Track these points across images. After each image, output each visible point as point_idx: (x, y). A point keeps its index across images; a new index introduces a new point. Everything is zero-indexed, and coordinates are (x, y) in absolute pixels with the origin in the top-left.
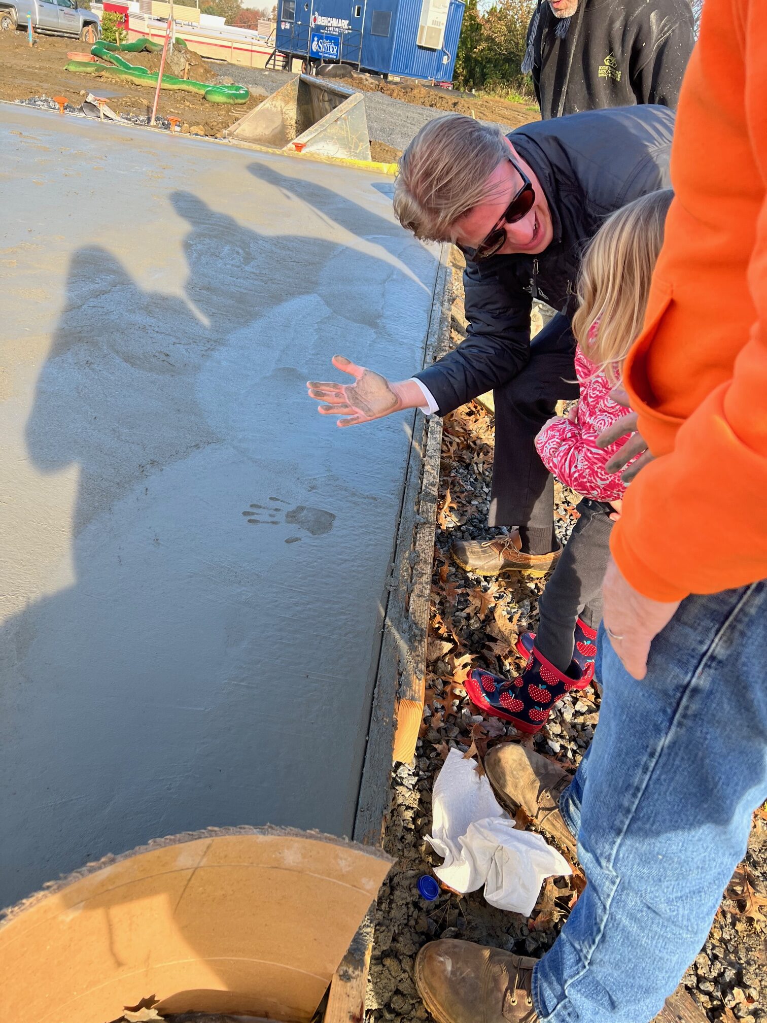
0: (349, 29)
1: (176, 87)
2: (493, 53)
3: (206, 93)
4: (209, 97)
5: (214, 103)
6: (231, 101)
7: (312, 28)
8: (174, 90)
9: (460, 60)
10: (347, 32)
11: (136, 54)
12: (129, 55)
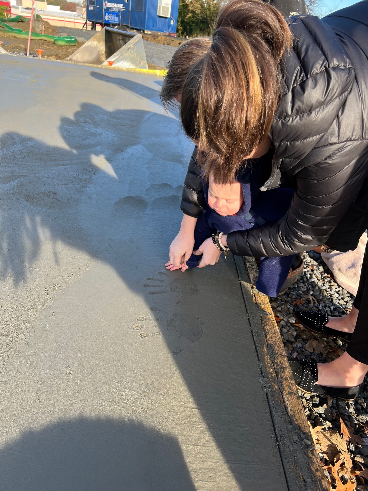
0: (123, 9)
1: (38, 38)
2: (195, 19)
3: (55, 40)
4: (56, 42)
5: (59, 45)
6: (68, 44)
7: (105, 9)
8: (37, 40)
9: (179, 22)
10: (122, 10)
11: (16, 23)
12: (12, 24)
